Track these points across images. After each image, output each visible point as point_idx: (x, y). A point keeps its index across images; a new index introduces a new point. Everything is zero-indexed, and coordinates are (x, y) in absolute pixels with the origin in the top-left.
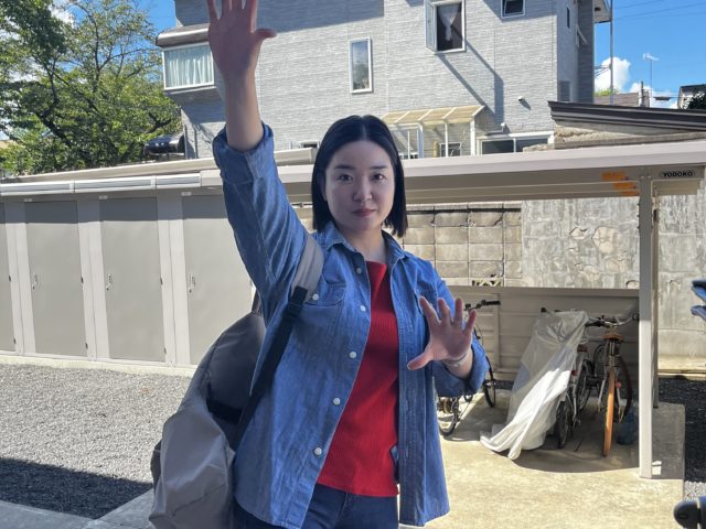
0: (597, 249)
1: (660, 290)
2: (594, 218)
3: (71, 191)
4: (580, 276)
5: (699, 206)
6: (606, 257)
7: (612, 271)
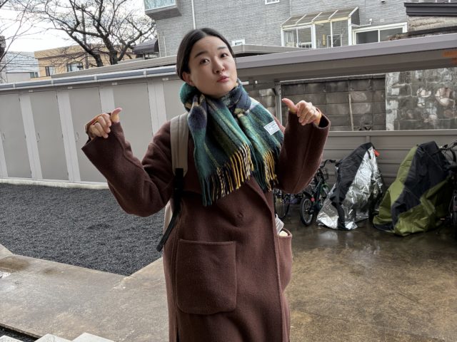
0: (438, 102)
2: (436, 82)
3: (96, 81)
4: (425, 122)
6: (445, 108)
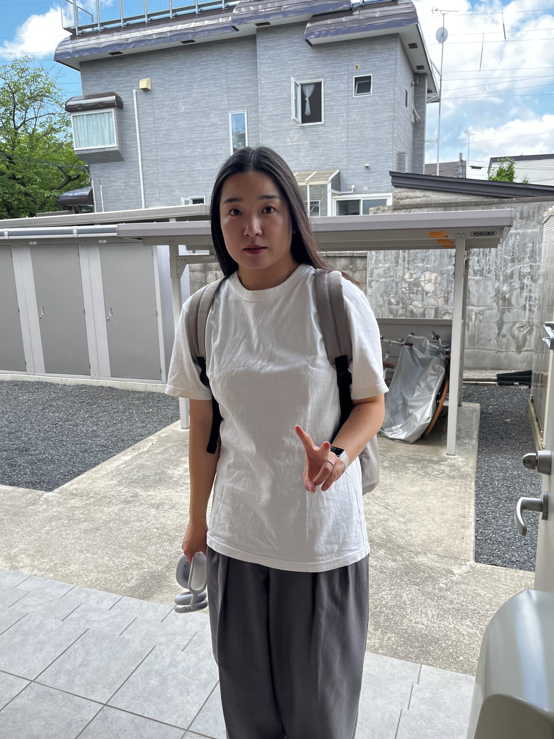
0: (423, 288)
1: (467, 320)
2: (421, 265)
3: (6, 237)
4: (409, 309)
5: (498, 256)
6: (429, 295)
7: (433, 305)
